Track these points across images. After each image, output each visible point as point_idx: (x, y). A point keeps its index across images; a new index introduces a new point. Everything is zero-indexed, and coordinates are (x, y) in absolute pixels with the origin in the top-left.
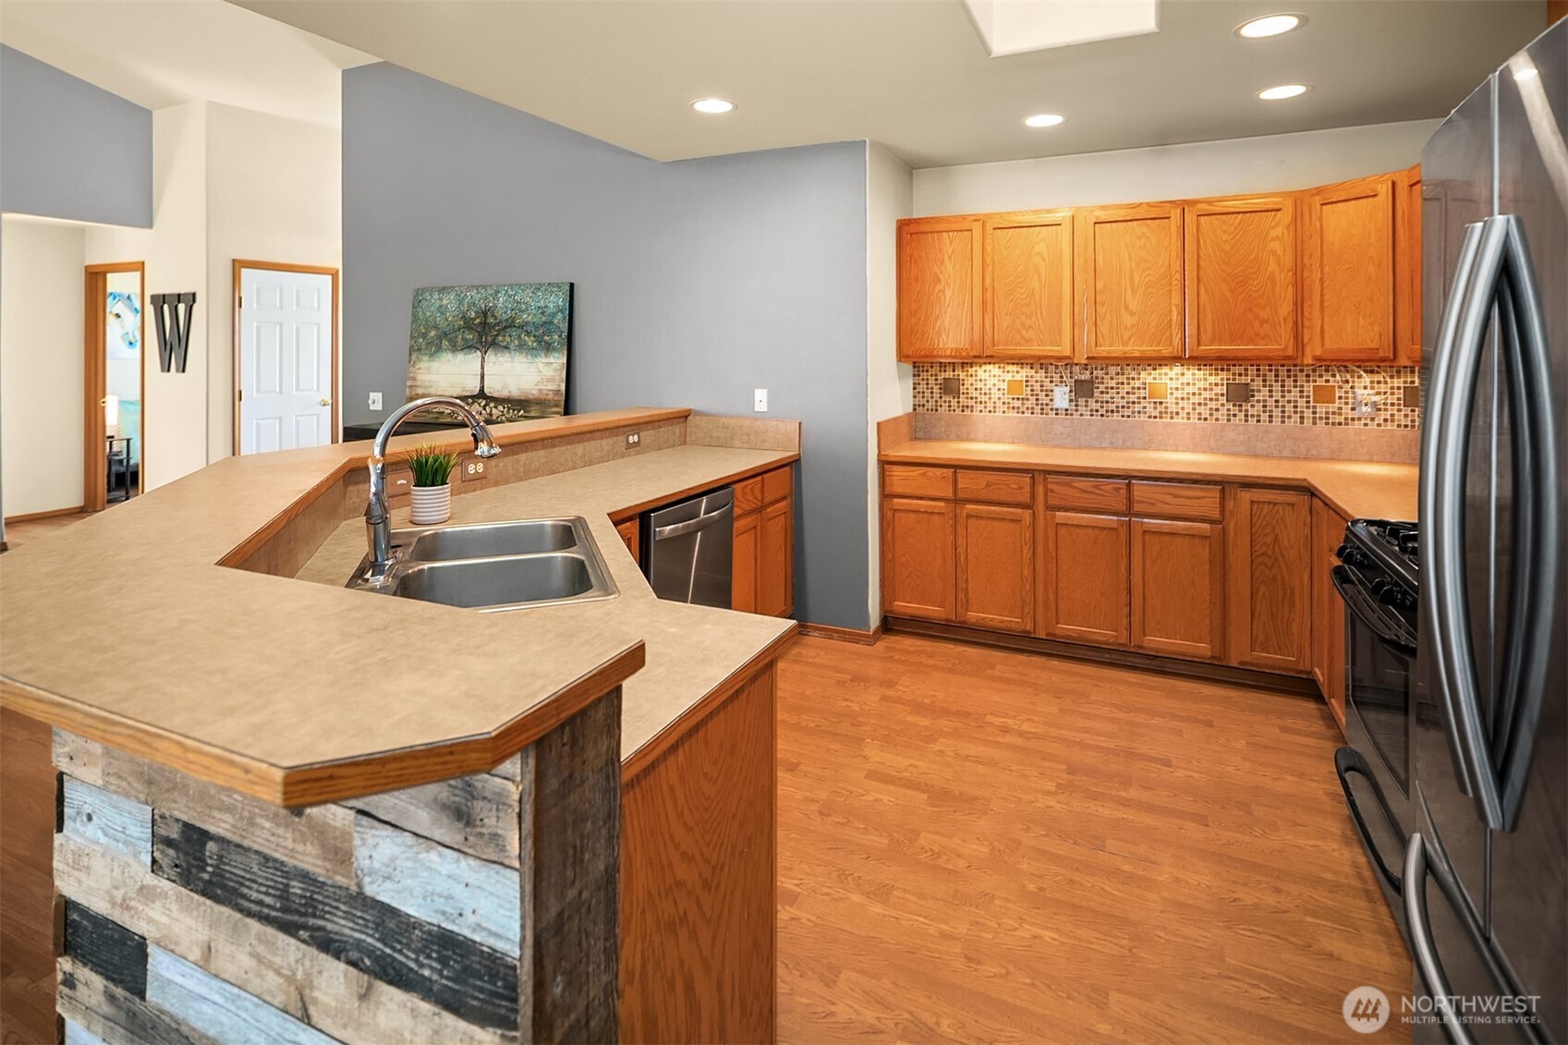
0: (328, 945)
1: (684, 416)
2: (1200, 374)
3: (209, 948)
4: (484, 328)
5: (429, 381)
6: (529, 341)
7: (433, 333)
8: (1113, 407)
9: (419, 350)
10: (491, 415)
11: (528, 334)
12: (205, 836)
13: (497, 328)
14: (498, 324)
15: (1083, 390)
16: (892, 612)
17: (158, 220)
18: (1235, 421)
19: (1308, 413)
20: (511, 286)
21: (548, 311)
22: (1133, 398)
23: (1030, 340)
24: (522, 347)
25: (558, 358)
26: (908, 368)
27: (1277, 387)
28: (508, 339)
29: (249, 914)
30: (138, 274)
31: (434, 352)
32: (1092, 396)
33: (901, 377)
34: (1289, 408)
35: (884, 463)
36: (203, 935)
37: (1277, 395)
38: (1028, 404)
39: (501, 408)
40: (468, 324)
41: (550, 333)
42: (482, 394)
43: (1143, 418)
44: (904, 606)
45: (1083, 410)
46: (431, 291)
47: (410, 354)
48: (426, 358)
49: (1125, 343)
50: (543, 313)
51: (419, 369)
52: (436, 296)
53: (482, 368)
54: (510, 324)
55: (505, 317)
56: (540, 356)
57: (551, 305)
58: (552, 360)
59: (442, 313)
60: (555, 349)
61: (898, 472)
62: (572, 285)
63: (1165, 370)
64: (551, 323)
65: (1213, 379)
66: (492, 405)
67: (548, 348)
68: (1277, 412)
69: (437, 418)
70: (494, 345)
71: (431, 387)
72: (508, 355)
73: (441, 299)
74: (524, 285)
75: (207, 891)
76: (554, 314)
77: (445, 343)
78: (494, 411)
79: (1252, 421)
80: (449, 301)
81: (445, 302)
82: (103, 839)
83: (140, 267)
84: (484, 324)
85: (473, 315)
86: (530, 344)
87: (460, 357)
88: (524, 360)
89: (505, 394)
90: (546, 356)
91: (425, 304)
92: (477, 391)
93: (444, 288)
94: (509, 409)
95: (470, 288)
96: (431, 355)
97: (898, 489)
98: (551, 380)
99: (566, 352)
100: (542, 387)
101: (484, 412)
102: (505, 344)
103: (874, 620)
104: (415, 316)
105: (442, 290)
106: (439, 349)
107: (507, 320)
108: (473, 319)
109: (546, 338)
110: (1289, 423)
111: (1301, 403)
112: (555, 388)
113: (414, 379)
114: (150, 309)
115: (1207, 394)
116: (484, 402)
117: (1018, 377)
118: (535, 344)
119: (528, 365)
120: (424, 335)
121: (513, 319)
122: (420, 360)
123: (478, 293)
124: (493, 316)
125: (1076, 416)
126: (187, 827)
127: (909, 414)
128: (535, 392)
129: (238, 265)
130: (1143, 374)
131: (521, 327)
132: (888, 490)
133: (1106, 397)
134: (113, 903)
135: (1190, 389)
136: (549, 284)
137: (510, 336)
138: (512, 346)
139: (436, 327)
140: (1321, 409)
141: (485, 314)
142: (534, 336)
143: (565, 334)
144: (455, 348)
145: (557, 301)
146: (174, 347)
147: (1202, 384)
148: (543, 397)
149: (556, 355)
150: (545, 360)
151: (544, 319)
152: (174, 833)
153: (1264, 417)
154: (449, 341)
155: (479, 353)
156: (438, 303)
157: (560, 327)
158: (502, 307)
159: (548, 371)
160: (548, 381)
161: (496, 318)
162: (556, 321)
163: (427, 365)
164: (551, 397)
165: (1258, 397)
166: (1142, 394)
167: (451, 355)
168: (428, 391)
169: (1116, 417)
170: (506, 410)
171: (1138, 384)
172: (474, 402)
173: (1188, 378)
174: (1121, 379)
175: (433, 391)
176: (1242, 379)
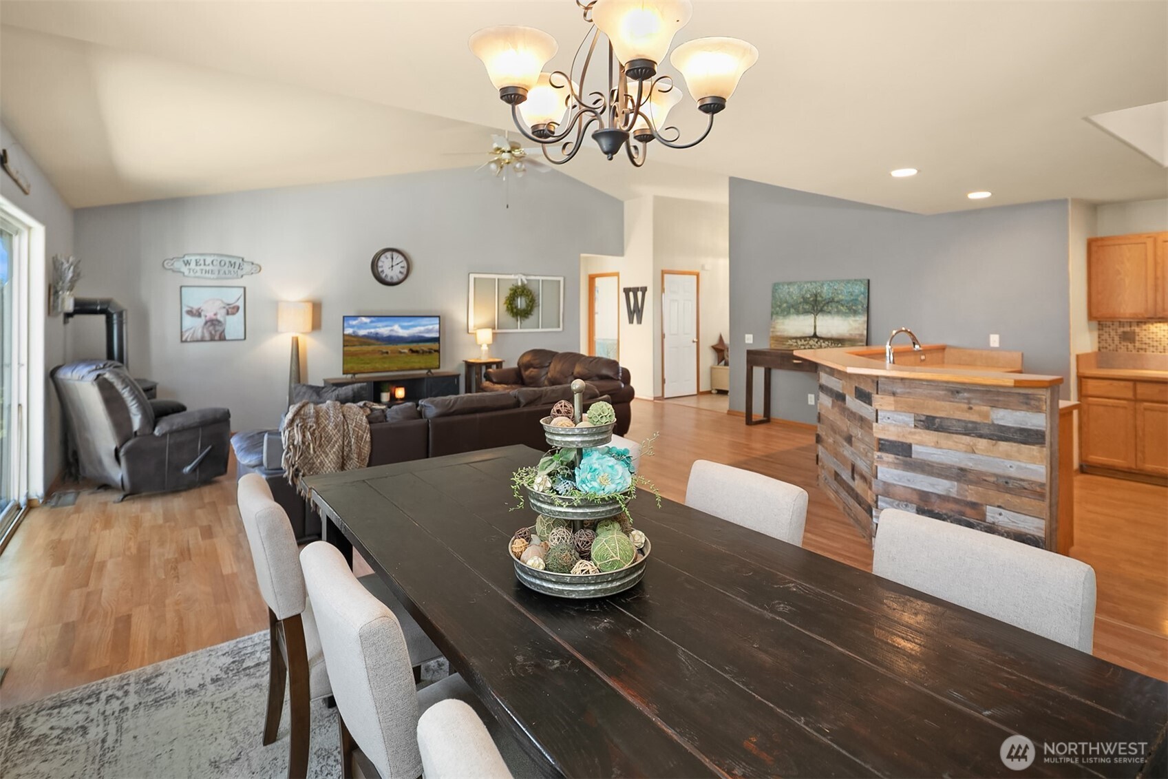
0: (981, 436)
1: (942, 349)
3: (937, 442)
4: (816, 303)
5: (783, 329)
6: (843, 309)
7: (785, 305)
9: (777, 313)
10: (820, 346)
11: (843, 305)
12: (934, 418)
13: (823, 303)
14: (824, 301)
16: (1086, 461)
17: (628, 251)
20: (832, 281)
21: (854, 294)
24: (839, 312)
25: (861, 318)
26: (1095, 324)
28: (830, 308)
29: (953, 433)
30: (616, 278)
31: (786, 315)
33: (1090, 330)
35: (1081, 378)
36: (935, 439)
39: (827, 342)
40: (805, 301)
41: (856, 305)
42: (815, 335)
44: (1096, 458)
46: (783, 284)
47: (772, 316)
48: (781, 318)
50: (852, 295)
51: (777, 323)
52: (786, 287)
53: (815, 322)
54: (831, 301)
55: (827, 297)
56: (850, 316)
57: (857, 291)
58: (857, 318)
59: (790, 295)
60: (859, 313)
61: (1091, 383)
62: (869, 281)
64: (857, 300)
66: (821, 341)
67: (855, 313)
69: (788, 347)
70: (822, 311)
71: (785, 332)
72: (830, 316)
73: (789, 288)
74: (840, 281)
75: (936, 430)
76: (858, 296)
77: (792, 310)
78: (823, 344)
80: (794, 290)
81: (791, 290)
82: (894, 422)
83: (617, 274)
84: (816, 301)
85: (809, 296)
87: (802, 317)
88: (839, 319)
89: (830, 336)
90: (854, 316)
91: (779, 291)
92: (811, 334)
93: (792, 283)
94: (832, 343)
95: (808, 282)
96: (783, 316)
97: (1090, 392)
98: (858, 329)
99: (866, 315)
100: (852, 332)
101: (816, 345)
102: (829, 311)
103: (1076, 465)
104: (774, 297)
105: (790, 284)
106: (789, 313)
107: (830, 298)
108: (809, 298)
109: (853, 307)
112: (860, 333)
113: (774, 328)
114: (623, 295)
116: (817, 340)
118: (847, 311)
119: (842, 321)
120: (780, 306)
121: (833, 299)
122: (778, 319)
123: (812, 285)
124: (821, 296)
126: (927, 416)
127: (1095, 353)
128: (847, 335)
129: (663, 273)
131: (838, 302)
132: (1084, 392)
134: (899, 437)
136: (856, 280)
137: (831, 306)
138: (833, 312)
139: (786, 302)
141: (816, 295)
142: (846, 307)
143: (865, 306)
144: (798, 313)
145: (859, 289)
146: (635, 313)
148: (852, 337)
149: (860, 316)
150: (853, 319)
151: (852, 298)
152: (923, 418)
154: (795, 309)
155: (813, 315)
156: (787, 290)
157: (861, 302)
158: (826, 292)
159: (855, 325)
160: (856, 329)
161: (822, 298)
162: (859, 299)
163: (782, 321)
164: (857, 337)
167: (795, 317)
168: (783, 334)
170: (830, 344)
172: (810, 339)
175: (786, 334)
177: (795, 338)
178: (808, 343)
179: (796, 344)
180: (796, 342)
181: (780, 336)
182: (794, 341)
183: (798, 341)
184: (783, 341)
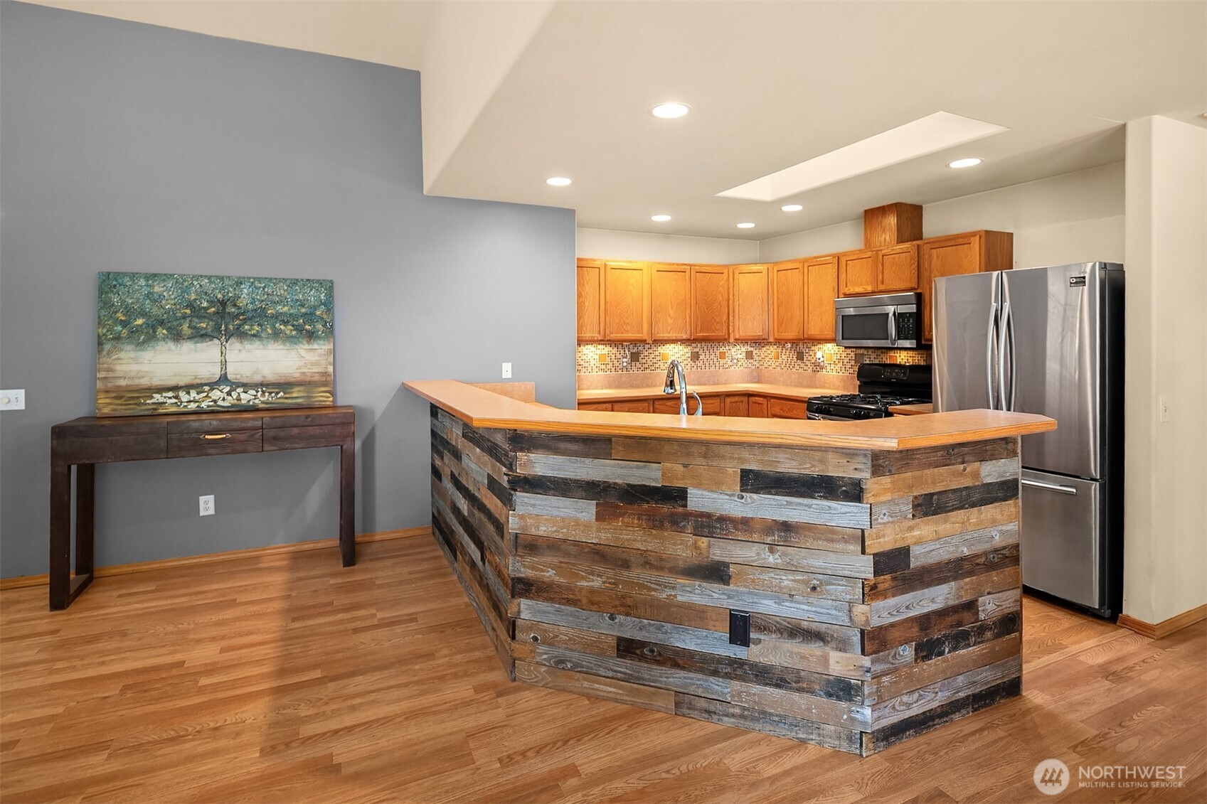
2: (681, 348)
4: (222, 317)
5: (139, 371)
6: (288, 329)
7: (140, 321)
8: (646, 366)
9: (118, 338)
10: (239, 400)
11: (285, 323)
13: (241, 317)
14: (239, 314)
15: (635, 357)
18: (694, 369)
19: (717, 365)
20: (259, 279)
21: (307, 304)
22: (655, 361)
23: (628, 331)
24: (276, 335)
25: (323, 345)
27: (707, 353)
28: (256, 328)
31: (144, 341)
32: (638, 361)
34: (711, 362)
35: (579, 404)
37: (707, 356)
38: (609, 367)
39: (252, 392)
40: (197, 313)
41: (311, 323)
42: (224, 379)
43: (659, 370)
45: (633, 367)
46: (134, 276)
47: (100, 344)
48: (129, 347)
49: (669, 333)
50: (303, 306)
51: (117, 359)
52: (142, 282)
53: (223, 355)
54: (259, 315)
55: (250, 307)
56: (302, 343)
57: (312, 299)
58: (316, 346)
59: (154, 301)
60: (318, 338)
62: (333, 283)
63: (668, 346)
64: (312, 314)
65: (686, 350)
66: (240, 390)
67: (311, 336)
68: (707, 365)
69: (154, 409)
70: (238, 334)
71: (140, 378)
72: (258, 343)
73: (149, 287)
74: (276, 279)
76: (315, 308)
77: (161, 332)
78: (243, 396)
79: (699, 369)
81: (157, 289)
84: (222, 313)
85: (205, 304)
86: (288, 332)
87: (187, 346)
88: (281, 347)
89: (257, 380)
90: (309, 343)
91: (120, 290)
92: (216, 378)
93: (155, 275)
94: (263, 392)
95: (197, 277)
96: (140, 344)
99: (332, 340)
100: (306, 371)
101: (228, 398)
102: (254, 332)
104: (104, 302)
105: (151, 277)
106: (152, 338)
107: (256, 310)
108: (206, 309)
109: (307, 327)
110: (711, 369)
111: (715, 360)
112: (320, 370)
113: (109, 371)
115: (683, 358)
116: (228, 389)
117: (604, 352)
118: (294, 333)
119: (286, 352)
120: (124, 324)
121: (263, 310)
122: (120, 351)
123: (211, 283)
124: (235, 305)
125: (631, 372)
128: (297, 375)
130: (659, 348)
131: (273, 316)
133: (644, 361)
135: (677, 356)
136: (308, 280)
137: (260, 325)
138: (264, 335)
139: (143, 314)
140: (722, 362)
141: (223, 304)
142: (293, 326)
143: (329, 324)
144: (177, 337)
145: (318, 295)
147: (681, 353)
148: (307, 379)
149: (321, 342)
150: (306, 346)
151: (303, 310)
153: (703, 367)
154: (168, 329)
155: (216, 341)
156: (145, 291)
157: (322, 318)
158: (245, 297)
159: (312, 357)
160: (312, 364)
161: (239, 308)
162: (318, 313)
163: (132, 355)
164: (317, 378)
165: (701, 357)
166: (658, 358)
167: (171, 345)
168: (136, 382)
169: (648, 371)
170: (259, 394)
171: (657, 353)
172: (212, 389)
173: (676, 350)
174: (650, 351)
175: (145, 382)
176: (696, 350)
177: (175, 388)
178: (207, 396)
179: (174, 401)
180: (177, 397)
181: (127, 386)
182: (170, 394)
183: (182, 394)
184: (138, 398)
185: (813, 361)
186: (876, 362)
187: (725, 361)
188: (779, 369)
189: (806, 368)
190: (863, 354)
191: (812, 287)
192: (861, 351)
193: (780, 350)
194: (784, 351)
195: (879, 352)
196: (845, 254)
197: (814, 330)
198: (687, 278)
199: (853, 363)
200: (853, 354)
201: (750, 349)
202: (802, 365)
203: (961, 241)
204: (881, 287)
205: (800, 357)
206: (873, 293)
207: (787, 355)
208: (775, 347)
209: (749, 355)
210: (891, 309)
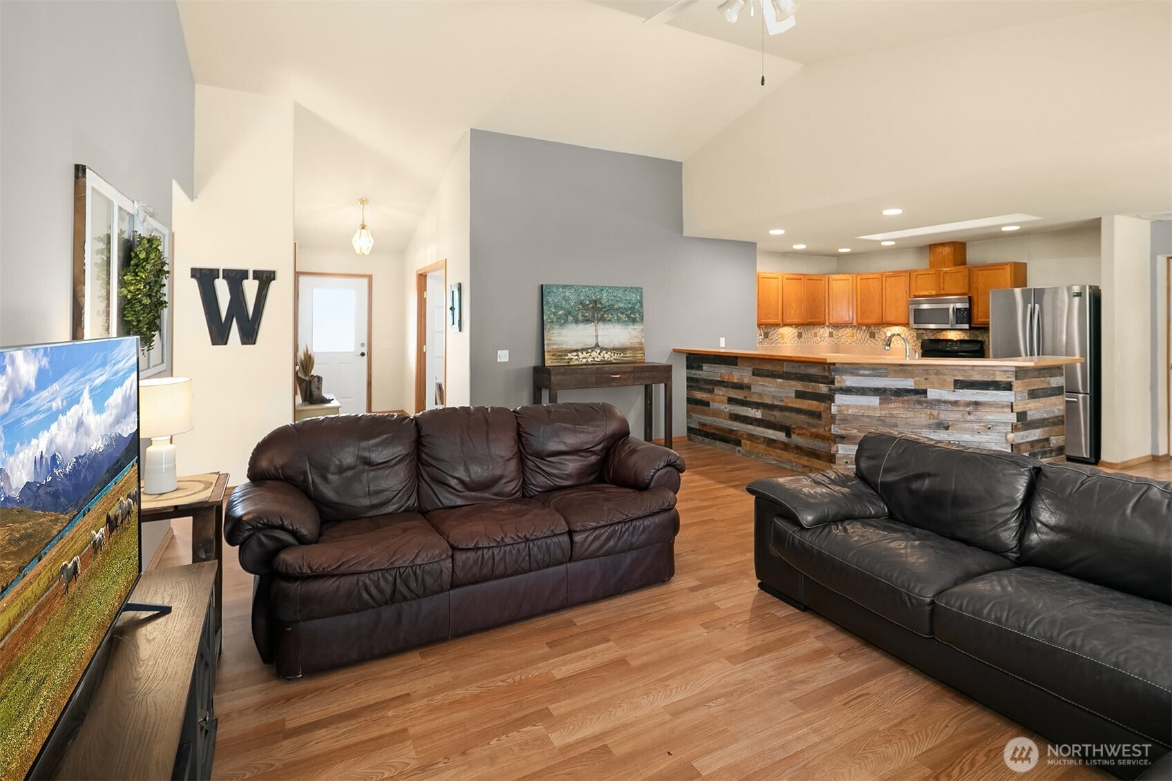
2: (792, 329)
4: (595, 310)
5: (561, 341)
6: (623, 317)
7: (562, 311)
9: (552, 322)
10: (604, 358)
11: (622, 313)
13: (603, 310)
14: (604, 308)
15: (766, 335)
18: (799, 344)
19: (811, 340)
20: (610, 287)
21: (632, 302)
22: (777, 338)
23: (770, 318)
24: (619, 320)
25: (639, 326)
27: (807, 333)
28: (610, 316)
31: (564, 323)
34: (808, 339)
37: (807, 335)
39: (609, 353)
40: (584, 308)
41: (634, 313)
42: (597, 346)
43: (779, 345)
45: (765, 342)
46: (557, 286)
47: (545, 325)
48: (557, 327)
49: (793, 319)
50: (629, 303)
51: (553, 333)
52: (561, 290)
53: (596, 331)
54: (610, 309)
55: (607, 304)
56: (630, 325)
57: (634, 299)
58: (636, 327)
59: (566, 301)
60: (637, 322)
64: (634, 308)
65: (795, 331)
66: (604, 352)
68: (806, 340)
69: (569, 362)
70: (602, 320)
71: (562, 344)
72: (611, 325)
73: (564, 292)
74: (618, 287)
76: (636, 304)
77: (570, 318)
78: (606, 355)
79: (802, 344)
80: (571, 294)
81: (567, 294)
84: (595, 307)
85: (588, 302)
86: (624, 319)
87: (581, 326)
88: (621, 327)
89: (611, 346)
90: (633, 325)
91: (551, 294)
92: (594, 345)
95: (584, 287)
96: (561, 325)
98: (636, 337)
100: (632, 341)
101: (599, 356)
102: (609, 318)
104: (542, 301)
105: (565, 287)
106: (566, 322)
107: (609, 305)
108: (588, 305)
109: (632, 316)
110: (810, 343)
112: (639, 341)
113: (550, 340)
115: (793, 336)
116: (599, 351)
118: (627, 319)
119: (623, 330)
120: (555, 314)
121: (613, 306)
122: (554, 328)
123: (590, 290)
124: (600, 303)
125: (764, 345)
128: (629, 343)
130: (779, 330)
131: (618, 309)
133: (771, 338)
135: (790, 334)
136: (631, 288)
137: (611, 314)
138: (613, 320)
139: (562, 308)
140: (815, 339)
141: (595, 302)
142: (626, 315)
143: (642, 314)
144: (577, 321)
145: (636, 297)
147: (792, 333)
148: (633, 346)
149: (638, 324)
150: (633, 327)
151: (630, 306)
154: (573, 317)
155: (593, 323)
156: (562, 295)
157: (638, 310)
158: (605, 297)
159: (635, 333)
161: (602, 304)
162: (637, 307)
163: (558, 331)
164: (637, 345)
165: (803, 336)
166: (779, 336)
167: (574, 325)
168: (561, 346)
169: (773, 345)
170: (613, 354)
171: (778, 333)
172: (592, 351)
173: (789, 331)
174: (775, 331)
175: (564, 347)
176: (800, 331)
177: (576, 351)
178: (590, 355)
179: (577, 357)
180: (577, 355)
181: (557, 349)
182: (575, 354)
183: (580, 353)
184: (562, 355)
185: (883, 338)
186: (933, 338)
187: (816, 338)
188: (854, 343)
189: (877, 343)
190: (923, 334)
191: (888, 291)
192: (921, 331)
193: (855, 331)
194: (859, 331)
195: (935, 332)
196: (915, 271)
197: (890, 318)
198: (803, 282)
199: (915, 339)
200: (915, 334)
201: (831, 330)
202: (874, 341)
203: (997, 267)
204: (942, 292)
205: (872, 335)
206: (937, 295)
207: (862, 335)
208: (851, 329)
209: (831, 335)
210: (951, 306)
